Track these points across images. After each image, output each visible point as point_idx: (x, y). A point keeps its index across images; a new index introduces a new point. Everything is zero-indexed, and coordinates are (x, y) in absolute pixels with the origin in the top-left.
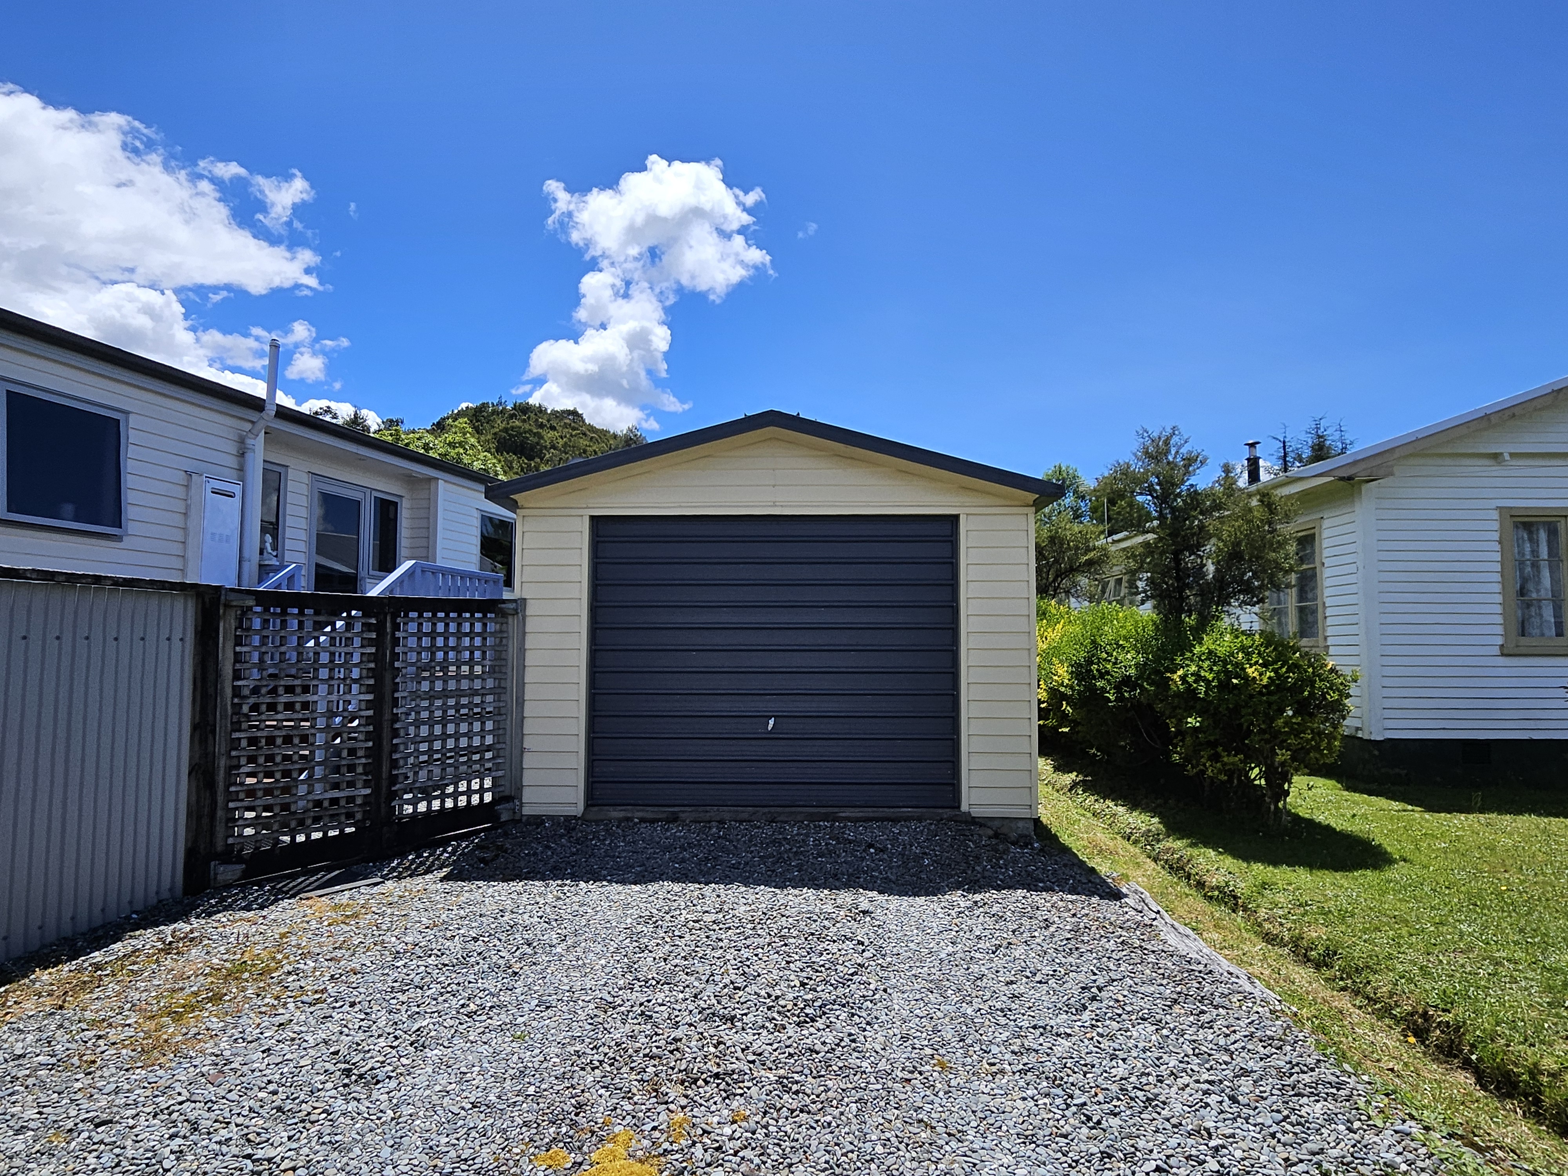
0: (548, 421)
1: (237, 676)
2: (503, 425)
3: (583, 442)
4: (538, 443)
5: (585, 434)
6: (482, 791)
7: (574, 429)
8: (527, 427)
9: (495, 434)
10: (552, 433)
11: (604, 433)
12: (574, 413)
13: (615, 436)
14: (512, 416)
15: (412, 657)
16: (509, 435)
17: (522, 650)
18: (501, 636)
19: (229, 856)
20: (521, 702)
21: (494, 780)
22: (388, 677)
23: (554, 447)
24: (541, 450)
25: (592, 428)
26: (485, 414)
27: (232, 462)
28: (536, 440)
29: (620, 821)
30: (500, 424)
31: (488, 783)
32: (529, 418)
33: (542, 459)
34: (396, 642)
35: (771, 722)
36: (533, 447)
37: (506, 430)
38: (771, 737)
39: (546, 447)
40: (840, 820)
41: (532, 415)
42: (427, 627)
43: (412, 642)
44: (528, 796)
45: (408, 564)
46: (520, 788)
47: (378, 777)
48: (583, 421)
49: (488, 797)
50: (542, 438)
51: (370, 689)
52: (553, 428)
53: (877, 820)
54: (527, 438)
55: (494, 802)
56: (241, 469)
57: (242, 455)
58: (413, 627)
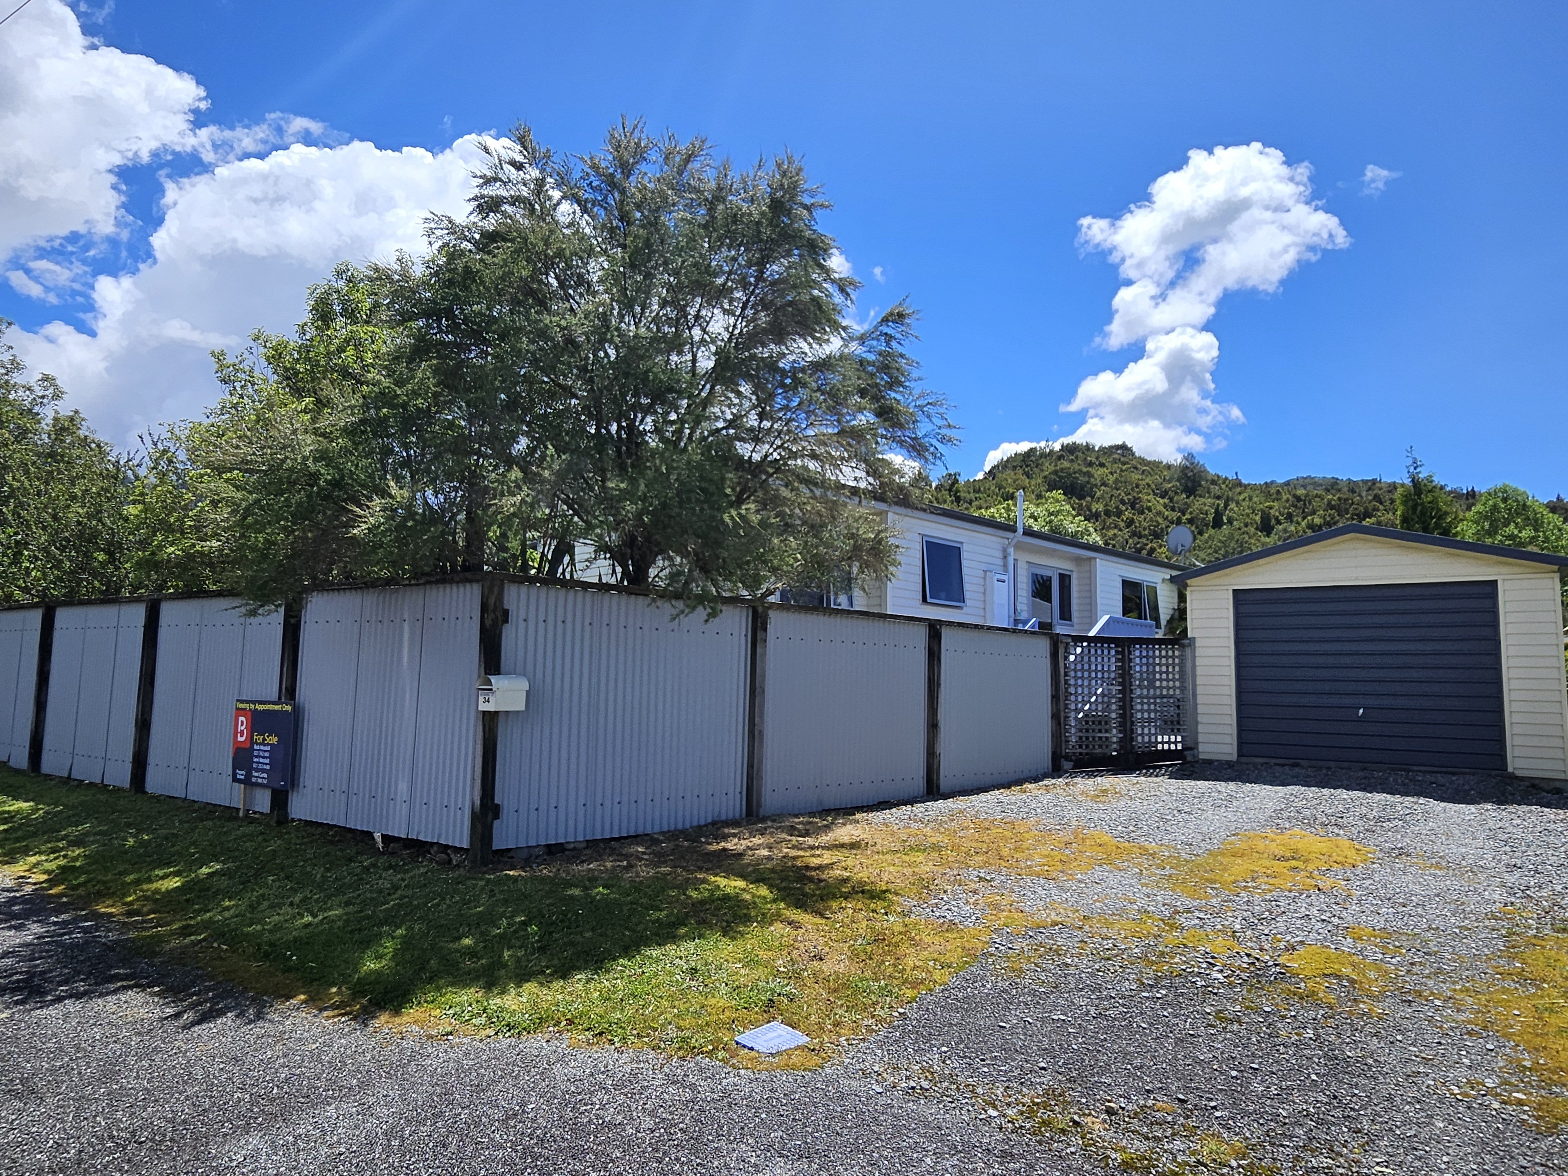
0: (1097, 458)
1: (1066, 674)
2: (1052, 468)
3: (1135, 476)
4: (1088, 482)
5: (1136, 468)
6: (1176, 743)
7: (1124, 464)
8: (1077, 467)
9: (1045, 477)
10: (1102, 471)
11: (1156, 464)
12: (1123, 447)
13: (1169, 467)
14: (1060, 457)
15: (1138, 668)
16: (1059, 477)
17: (1194, 666)
18: (1182, 658)
19: (1067, 758)
20: (1195, 695)
21: (1183, 737)
22: (1127, 678)
23: (1104, 484)
24: (1091, 488)
25: (1143, 461)
26: (1033, 458)
27: (1000, 562)
28: (1086, 479)
29: (1262, 765)
30: (1049, 467)
31: (1179, 739)
32: (1077, 457)
33: (1093, 497)
34: (1130, 660)
35: (1361, 711)
36: (1082, 487)
37: (1055, 472)
38: (1360, 720)
39: (1096, 485)
40: (1413, 771)
41: (1080, 454)
42: (1144, 653)
43: (1138, 660)
44: (1201, 748)
45: (1106, 618)
46: (1197, 743)
47: (1125, 730)
48: (1133, 454)
49: (1179, 747)
50: (1092, 476)
51: (1120, 684)
52: (1102, 465)
53: (1441, 772)
54: (1077, 478)
55: (1184, 749)
56: (1005, 566)
57: (1005, 557)
58: (1137, 653)
